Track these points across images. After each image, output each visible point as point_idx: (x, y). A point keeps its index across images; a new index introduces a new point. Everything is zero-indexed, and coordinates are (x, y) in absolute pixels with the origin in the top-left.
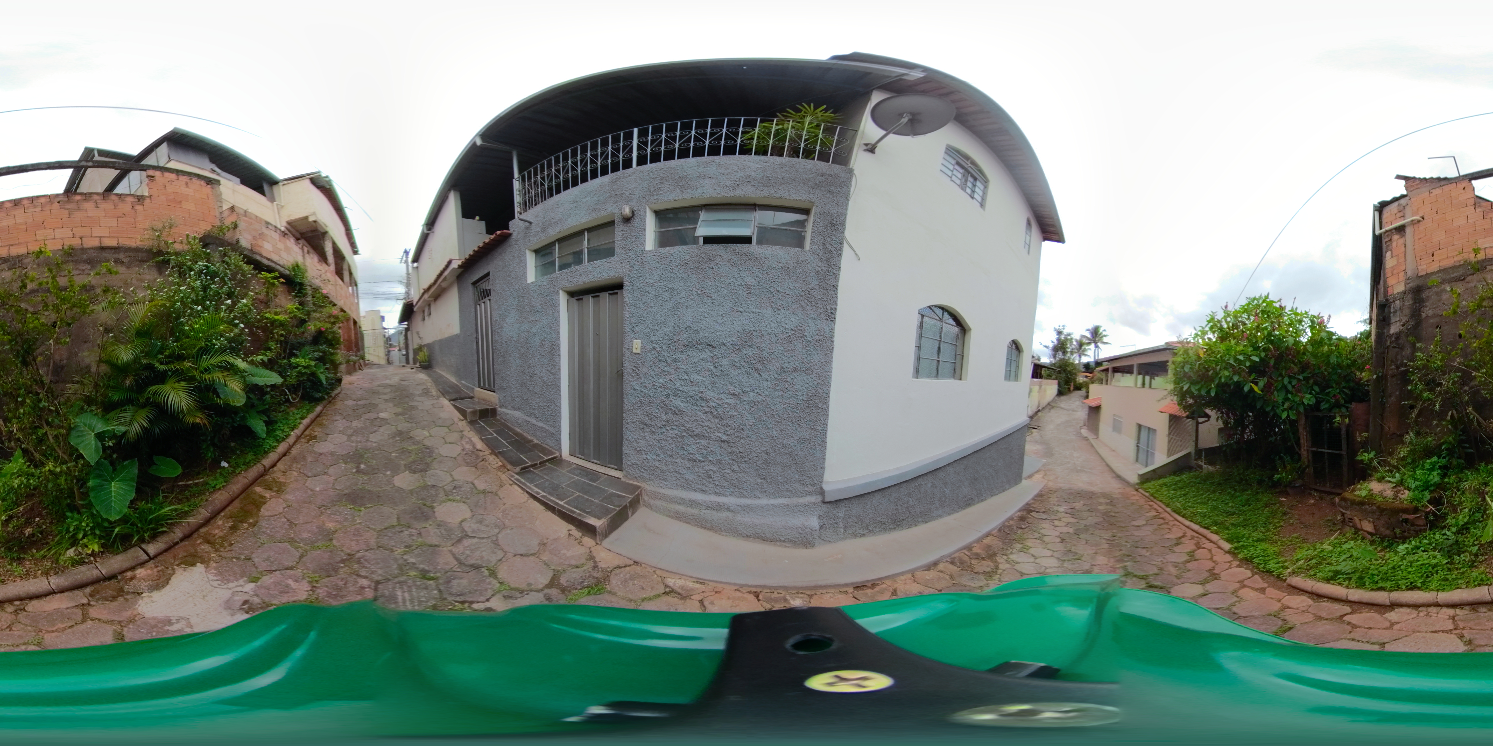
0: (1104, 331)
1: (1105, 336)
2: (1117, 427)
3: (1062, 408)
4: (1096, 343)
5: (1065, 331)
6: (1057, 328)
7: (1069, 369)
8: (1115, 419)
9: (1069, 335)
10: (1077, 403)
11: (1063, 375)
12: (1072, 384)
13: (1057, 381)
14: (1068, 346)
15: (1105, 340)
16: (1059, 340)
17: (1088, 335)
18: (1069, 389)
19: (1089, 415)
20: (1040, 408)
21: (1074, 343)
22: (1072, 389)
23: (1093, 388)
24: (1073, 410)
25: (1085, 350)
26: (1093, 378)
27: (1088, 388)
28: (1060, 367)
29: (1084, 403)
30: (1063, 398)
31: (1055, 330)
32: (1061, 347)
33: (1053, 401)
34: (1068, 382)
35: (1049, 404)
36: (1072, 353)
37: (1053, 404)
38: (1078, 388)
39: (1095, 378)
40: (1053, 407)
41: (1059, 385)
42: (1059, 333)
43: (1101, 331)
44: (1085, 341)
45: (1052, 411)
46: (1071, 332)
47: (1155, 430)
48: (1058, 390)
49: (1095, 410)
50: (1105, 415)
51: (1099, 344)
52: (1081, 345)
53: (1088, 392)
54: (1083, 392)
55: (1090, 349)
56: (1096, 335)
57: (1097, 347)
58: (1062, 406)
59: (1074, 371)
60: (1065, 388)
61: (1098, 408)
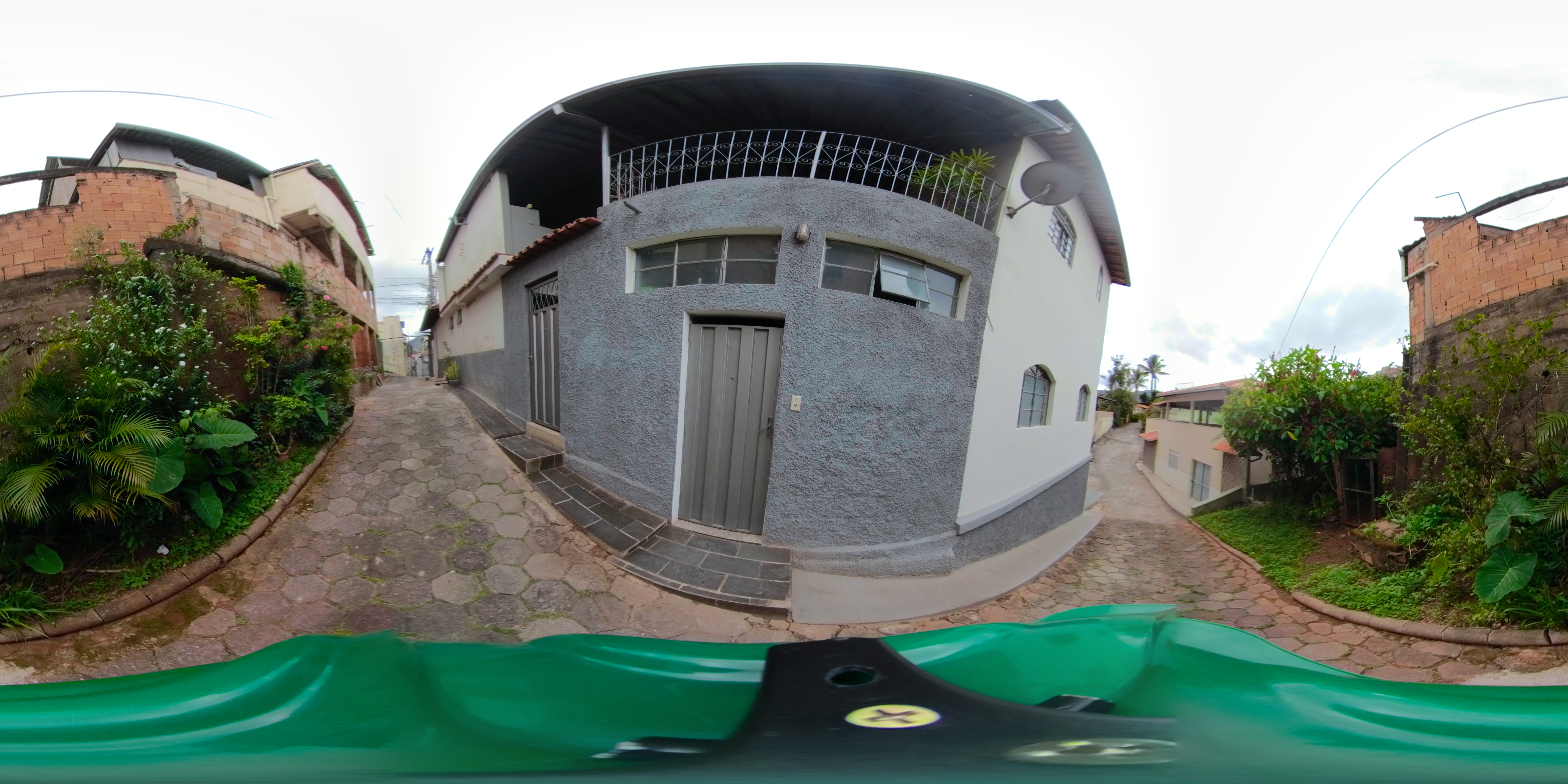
0: (1162, 360)
1: (1163, 366)
2: (1173, 462)
3: (1117, 441)
4: (1153, 372)
5: (1123, 362)
6: (1115, 357)
7: (1125, 401)
8: (1171, 455)
9: (1126, 365)
10: (1133, 436)
11: (1119, 407)
12: (1128, 416)
13: (1112, 413)
14: (1125, 376)
15: (1162, 370)
16: (1116, 370)
17: (1146, 365)
18: (1125, 420)
19: (1145, 450)
20: (1095, 440)
21: (1132, 373)
22: (1127, 420)
23: (1149, 421)
24: (1129, 443)
25: (1142, 381)
26: (1149, 410)
27: (1144, 420)
28: (1116, 398)
29: (1140, 437)
30: (1118, 430)
31: (1113, 359)
32: (1118, 376)
33: (1108, 433)
34: (1123, 414)
35: (1104, 436)
36: (1129, 383)
37: (1108, 437)
38: (1134, 420)
39: (1152, 410)
40: (1108, 440)
41: (1115, 416)
42: (1117, 363)
43: (1159, 360)
44: (1142, 370)
45: (1108, 443)
46: (1129, 362)
47: (1209, 467)
48: (1114, 422)
49: (1151, 445)
50: (1161, 449)
51: (1157, 375)
52: (1138, 375)
53: (1144, 425)
54: (1139, 424)
55: (1147, 380)
56: (1153, 365)
57: (1154, 377)
58: (1118, 438)
59: (1130, 403)
60: (1120, 420)
61: (1154, 443)
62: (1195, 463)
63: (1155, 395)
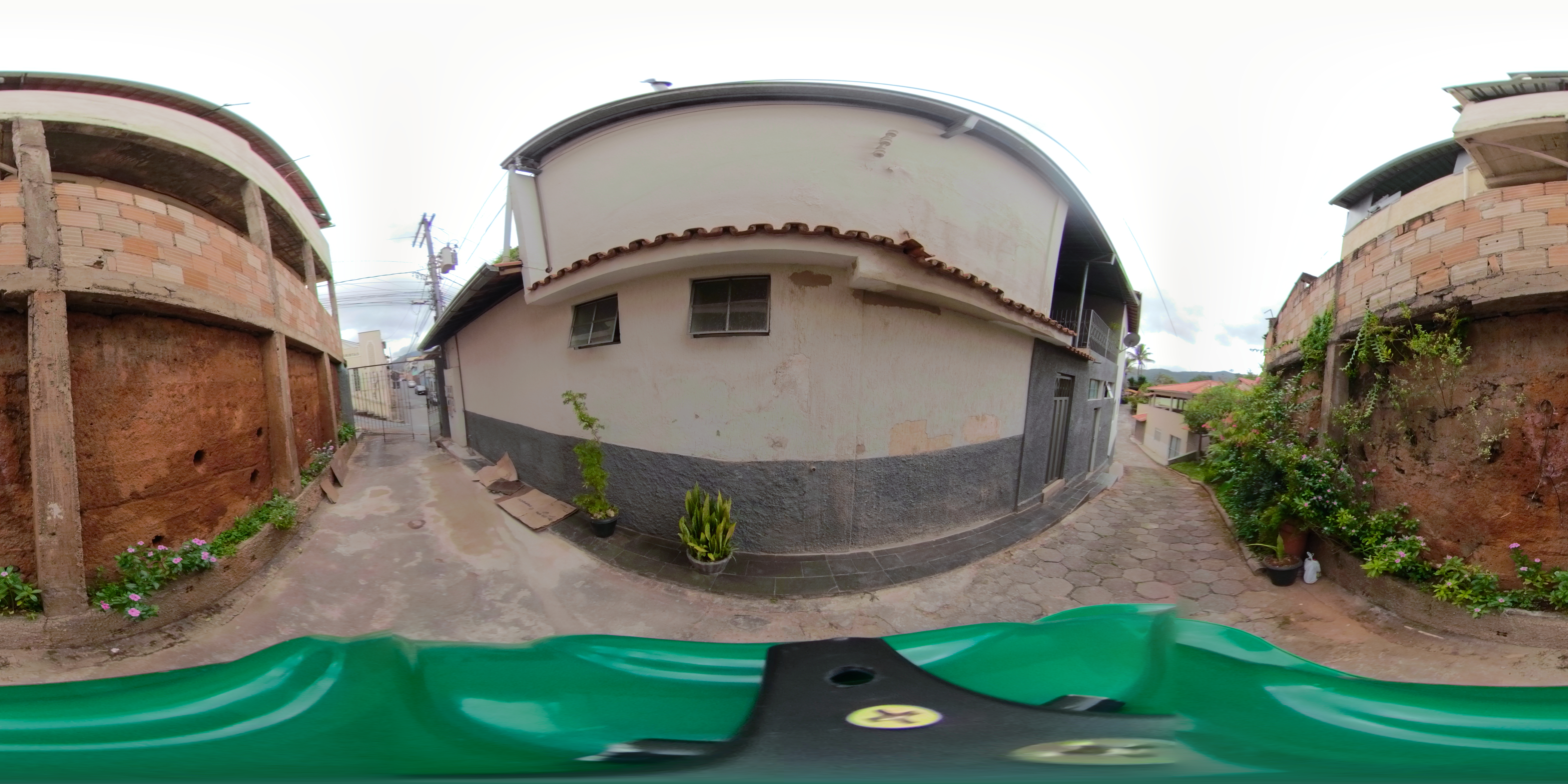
1: (1149, 354)
2: (1157, 436)
8: (1156, 432)
10: (1125, 416)
19: (1136, 427)
24: (1122, 422)
27: (1135, 404)
29: (1132, 417)
43: (1145, 349)
47: (1180, 440)
49: (1141, 424)
50: (1149, 427)
53: (1135, 408)
57: (1141, 363)
61: (1144, 423)
62: (1172, 437)
63: (1142, 380)
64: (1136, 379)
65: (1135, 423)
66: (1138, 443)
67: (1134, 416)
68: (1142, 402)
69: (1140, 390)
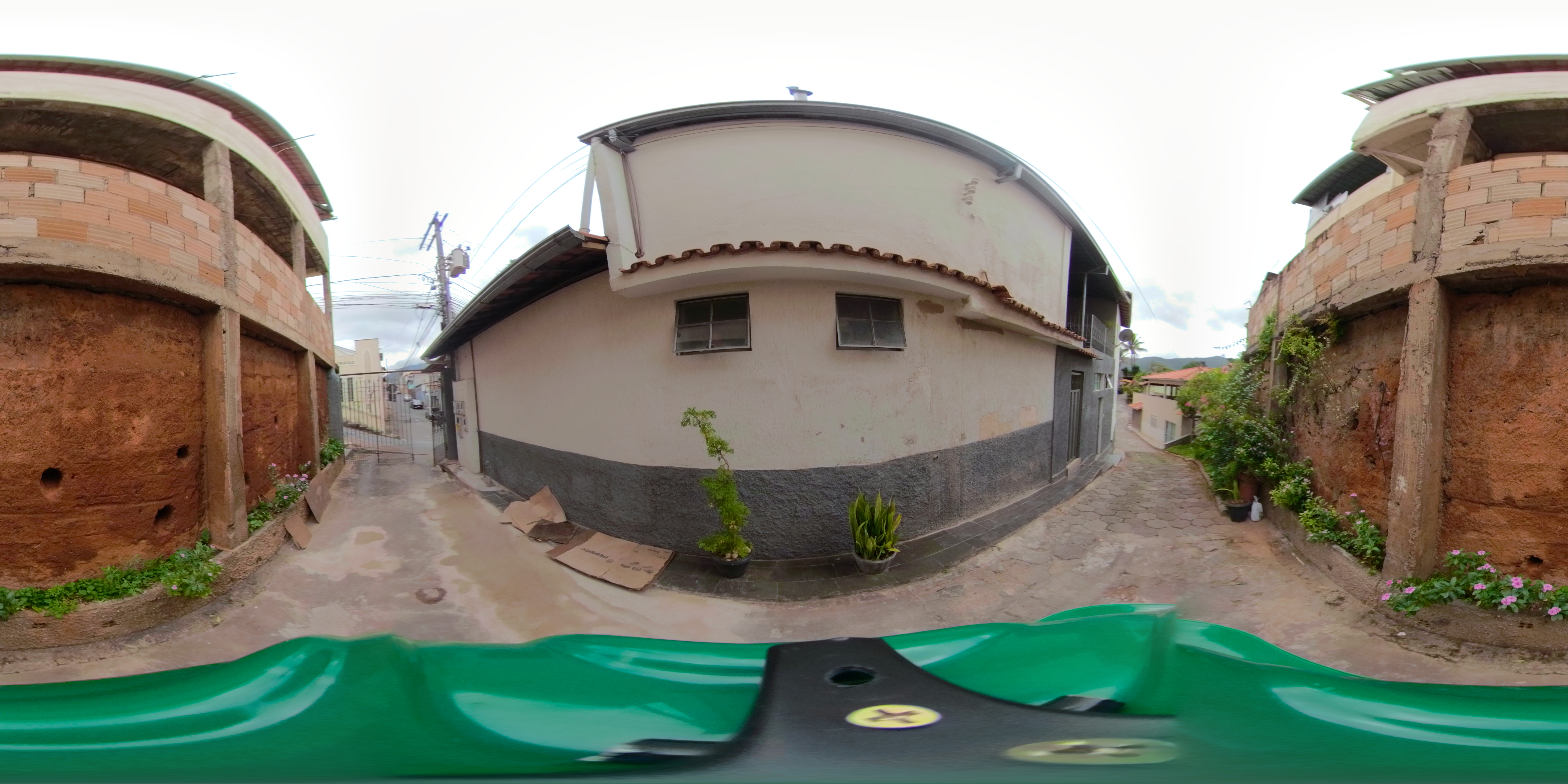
2: (1154, 423)
19: (1133, 415)
26: (1132, 384)
29: (1129, 407)
47: (1175, 424)
49: (1138, 412)
50: (1145, 415)
51: (1136, 351)
53: (1131, 397)
57: (1133, 353)
61: (1140, 411)
62: (1167, 422)
63: (1136, 370)
64: (1130, 369)
65: (1131, 412)
66: (1136, 431)
67: (1130, 405)
68: (1137, 391)
69: (1134, 379)
